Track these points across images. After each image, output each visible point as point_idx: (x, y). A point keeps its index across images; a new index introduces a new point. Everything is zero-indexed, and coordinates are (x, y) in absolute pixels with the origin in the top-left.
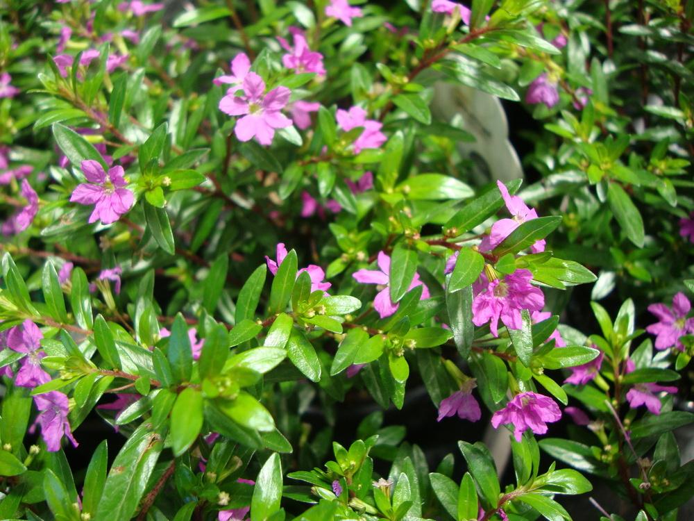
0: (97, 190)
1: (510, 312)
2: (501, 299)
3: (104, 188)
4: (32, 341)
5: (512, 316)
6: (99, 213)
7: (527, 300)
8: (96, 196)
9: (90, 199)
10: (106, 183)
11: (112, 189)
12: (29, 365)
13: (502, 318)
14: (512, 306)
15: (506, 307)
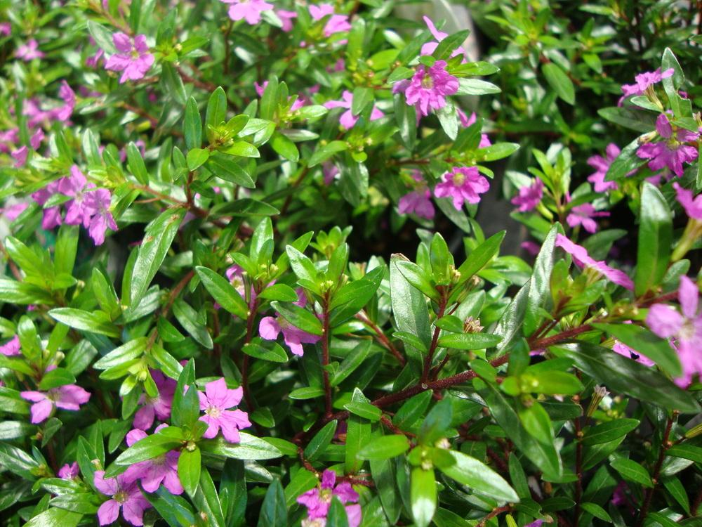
0: (125, 59)
1: (436, 98)
2: (429, 90)
3: (130, 56)
4: (78, 184)
5: (437, 101)
6: (128, 74)
7: (447, 87)
8: (124, 63)
9: (120, 66)
10: (132, 52)
11: (136, 56)
12: (76, 206)
13: (431, 104)
14: (437, 94)
15: (433, 96)
